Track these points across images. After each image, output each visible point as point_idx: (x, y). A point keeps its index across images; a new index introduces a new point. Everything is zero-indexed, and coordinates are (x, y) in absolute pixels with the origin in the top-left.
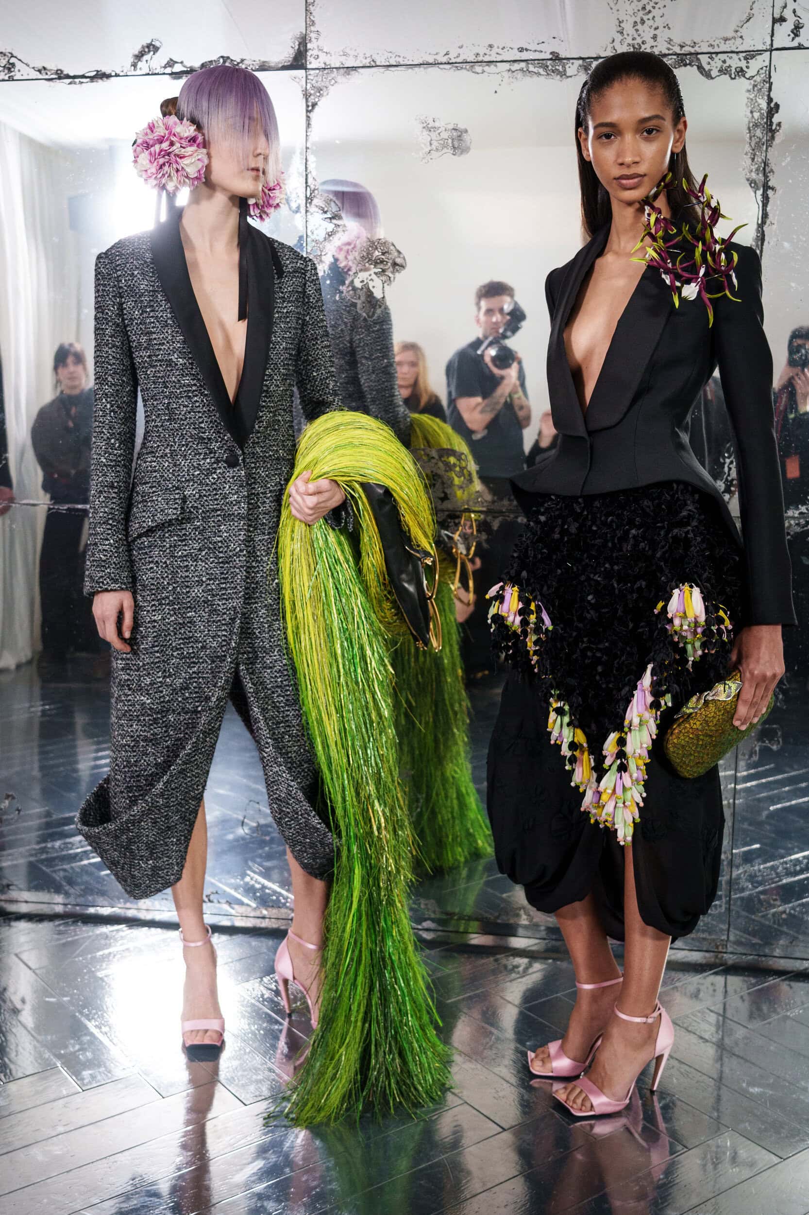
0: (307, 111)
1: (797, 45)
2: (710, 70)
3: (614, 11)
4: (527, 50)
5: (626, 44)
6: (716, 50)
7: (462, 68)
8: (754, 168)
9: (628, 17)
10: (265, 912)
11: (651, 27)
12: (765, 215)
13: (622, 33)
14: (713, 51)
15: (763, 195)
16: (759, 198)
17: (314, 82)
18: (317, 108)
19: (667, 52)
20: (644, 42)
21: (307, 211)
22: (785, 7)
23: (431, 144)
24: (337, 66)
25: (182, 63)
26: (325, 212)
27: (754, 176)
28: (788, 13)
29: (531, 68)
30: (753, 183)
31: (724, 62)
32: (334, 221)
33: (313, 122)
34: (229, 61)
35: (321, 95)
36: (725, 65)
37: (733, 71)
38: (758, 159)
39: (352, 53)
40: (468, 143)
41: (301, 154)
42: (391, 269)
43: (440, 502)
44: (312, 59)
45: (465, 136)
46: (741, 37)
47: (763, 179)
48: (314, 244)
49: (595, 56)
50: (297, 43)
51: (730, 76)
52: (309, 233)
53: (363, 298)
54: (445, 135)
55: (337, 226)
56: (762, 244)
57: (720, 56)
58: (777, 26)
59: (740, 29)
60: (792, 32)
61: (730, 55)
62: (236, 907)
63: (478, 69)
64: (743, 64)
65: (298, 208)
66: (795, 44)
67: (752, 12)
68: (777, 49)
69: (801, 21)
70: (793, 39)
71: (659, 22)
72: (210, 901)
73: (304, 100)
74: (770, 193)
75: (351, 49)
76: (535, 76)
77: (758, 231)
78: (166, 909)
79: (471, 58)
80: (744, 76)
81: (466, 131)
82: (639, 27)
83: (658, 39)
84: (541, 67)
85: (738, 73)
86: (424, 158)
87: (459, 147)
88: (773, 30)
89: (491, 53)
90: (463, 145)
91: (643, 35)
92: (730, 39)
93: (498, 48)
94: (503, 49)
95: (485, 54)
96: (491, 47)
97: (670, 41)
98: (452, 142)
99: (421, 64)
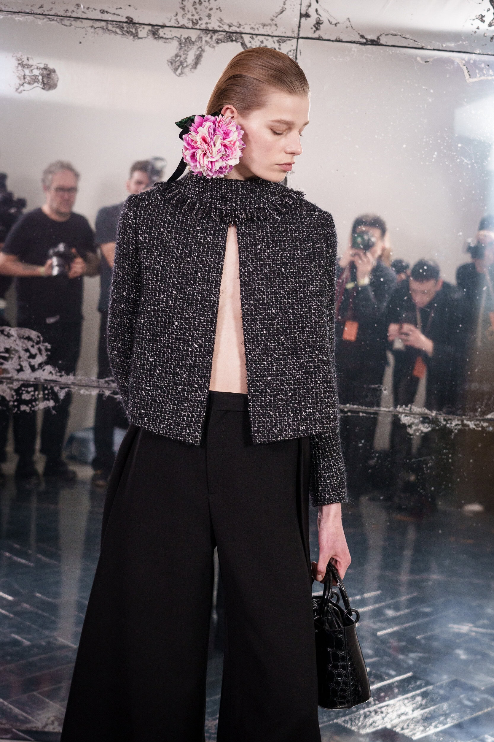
4: (107, 12)
5: (186, 19)
6: (256, 32)
7: (53, 20)
11: (207, 8)
13: (184, 9)
14: (253, 33)
19: (218, 29)
20: (200, 19)
22: (310, 6)
23: (24, 78)
28: (312, 11)
29: (110, 27)
31: (262, 42)
40: (56, 81)
43: (16, 373)
45: (53, 75)
46: (276, 25)
49: (161, 24)
54: (36, 72)
57: (259, 37)
58: (303, 19)
59: (276, 19)
60: (315, 26)
61: (267, 37)
63: (67, 22)
64: (276, 46)
66: (316, 35)
67: (285, 6)
68: (302, 38)
69: (321, 19)
70: (315, 32)
76: (113, 35)
79: (62, 13)
81: (54, 71)
82: (197, 6)
83: (212, 17)
84: (118, 27)
86: (17, 89)
87: (47, 84)
88: (300, 22)
89: (78, 10)
90: (52, 82)
91: (200, 12)
92: (267, 25)
93: (84, 7)
94: (88, 8)
95: (73, 11)
96: (78, 5)
97: (221, 21)
98: (42, 79)
99: (19, 12)
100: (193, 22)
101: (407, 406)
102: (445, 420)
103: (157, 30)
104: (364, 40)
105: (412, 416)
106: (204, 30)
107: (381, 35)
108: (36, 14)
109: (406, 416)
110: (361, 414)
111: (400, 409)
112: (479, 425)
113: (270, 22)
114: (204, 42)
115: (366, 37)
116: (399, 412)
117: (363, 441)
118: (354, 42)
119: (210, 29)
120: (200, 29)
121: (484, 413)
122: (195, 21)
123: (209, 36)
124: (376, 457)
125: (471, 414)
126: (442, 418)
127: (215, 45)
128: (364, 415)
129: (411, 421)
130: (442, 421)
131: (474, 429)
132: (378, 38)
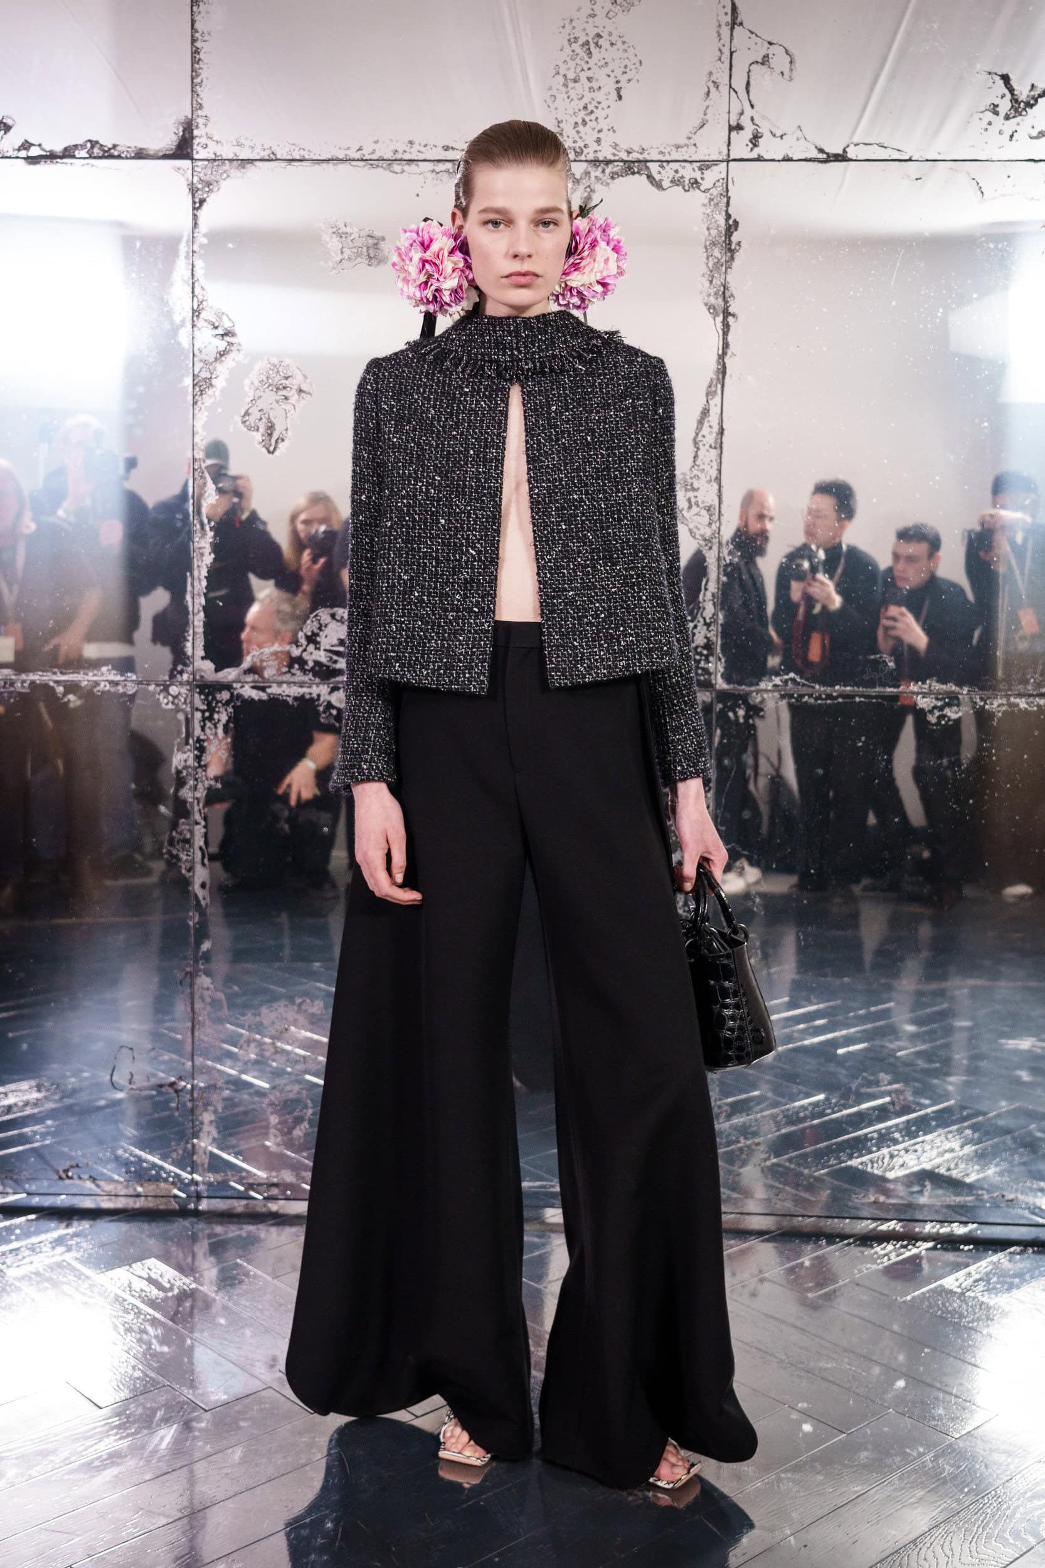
0: (194, 209)
1: (756, 156)
2: (661, 180)
3: (553, 106)
4: (453, 148)
6: (668, 158)
7: (378, 166)
8: (712, 291)
9: (568, 117)
10: (140, 1189)
11: (594, 129)
12: (726, 345)
14: (663, 159)
15: (723, 322)
16: (719, 325)
17: (202, 175)
18: (205, 205)
19: (613, 158)
20: (586, 146)
21: (193, 326)
22: (742, 114)
23: (342, 253)
24: (231, 156)
25: (40, 145)
26: (216, 328)
27: (712, 300)
28: (745, 121)
30: (711, 308)
31: (676, 171)
32: (227, 338)
33: (201, 221)
34: (98, 146)
35: (211, 191)
36: (677, 176)
37: (687, 182)
38: (717, 282)
39: (247, 143)
40: (386, 254)
41: (187, 258)
42: (296, 397)
44: (199, 149)
45: (382, 244)
46: (695, 145)
47: (722, 304)
48: (202, 364)
50: (181, 129)
51: (684, 188)
52: (196, 352)
53: (262, 430)
54: (359, 242)
55: (232, 344)
56: (724, 378)
57: (671, 164)
58: (734, 134)
59: (693, 136)
60: (751, 141)
61: (683, 164)
62: (102, 1183)
63: (397, 167)
64: (697, 175)
65: (183, 321)
66: (754, 155)
67: (706, 117)
68: (735, 160)
69: (759, 130)
70: (752, 150)
71: (603, 124)
72: (68, 1177)
73: (190, 196)
74: (730, 319)
75: (246, 139)
77: (719, 363)
78: (10, 1190)
79: (389, 155)
80: (699, 189)
81: (383, 239)
82: (580, 128)
83: (603, 142)
85: (692, 184)
86: (333, 268)
87: (375, 257)
88: (729, 138)
89: (412, 150)
90: (381, 254)
91: (584, 137)
92: (682, 147)
93: (420, 145)
94: (426, 146)
95: (405, 151)
96: (411, 143)
97: (615, 146)
98: (368, 251)
99: (329, 160)
100: (576, 152)
101: (924, 682)
102: (982, 699)
104: (825, 156)
105: (933, 696)
106: (592, 161)
107: (848, 146)
108: (354, 160)
109: (924, 697)
110: (857, 699)
111: (913, 687)
112: (1032, 702)
113: (687, 142)
114: (593, 178)
115: (827, 151)
116: (914, 693)
117: (863, 739)
118: (810, 160)
119: (601, 158)
120: (586, 161)
121: (1039, 685)
122: (578, 150)
123: (600, 169)
124: (883, 760)
125: (1021, 687)
126: (978, 697)
127: (609, 181)
128: (862, 699)
129: (932, 705)
130: (978, 700)
131: (1026, 709)
132: (845, 151)
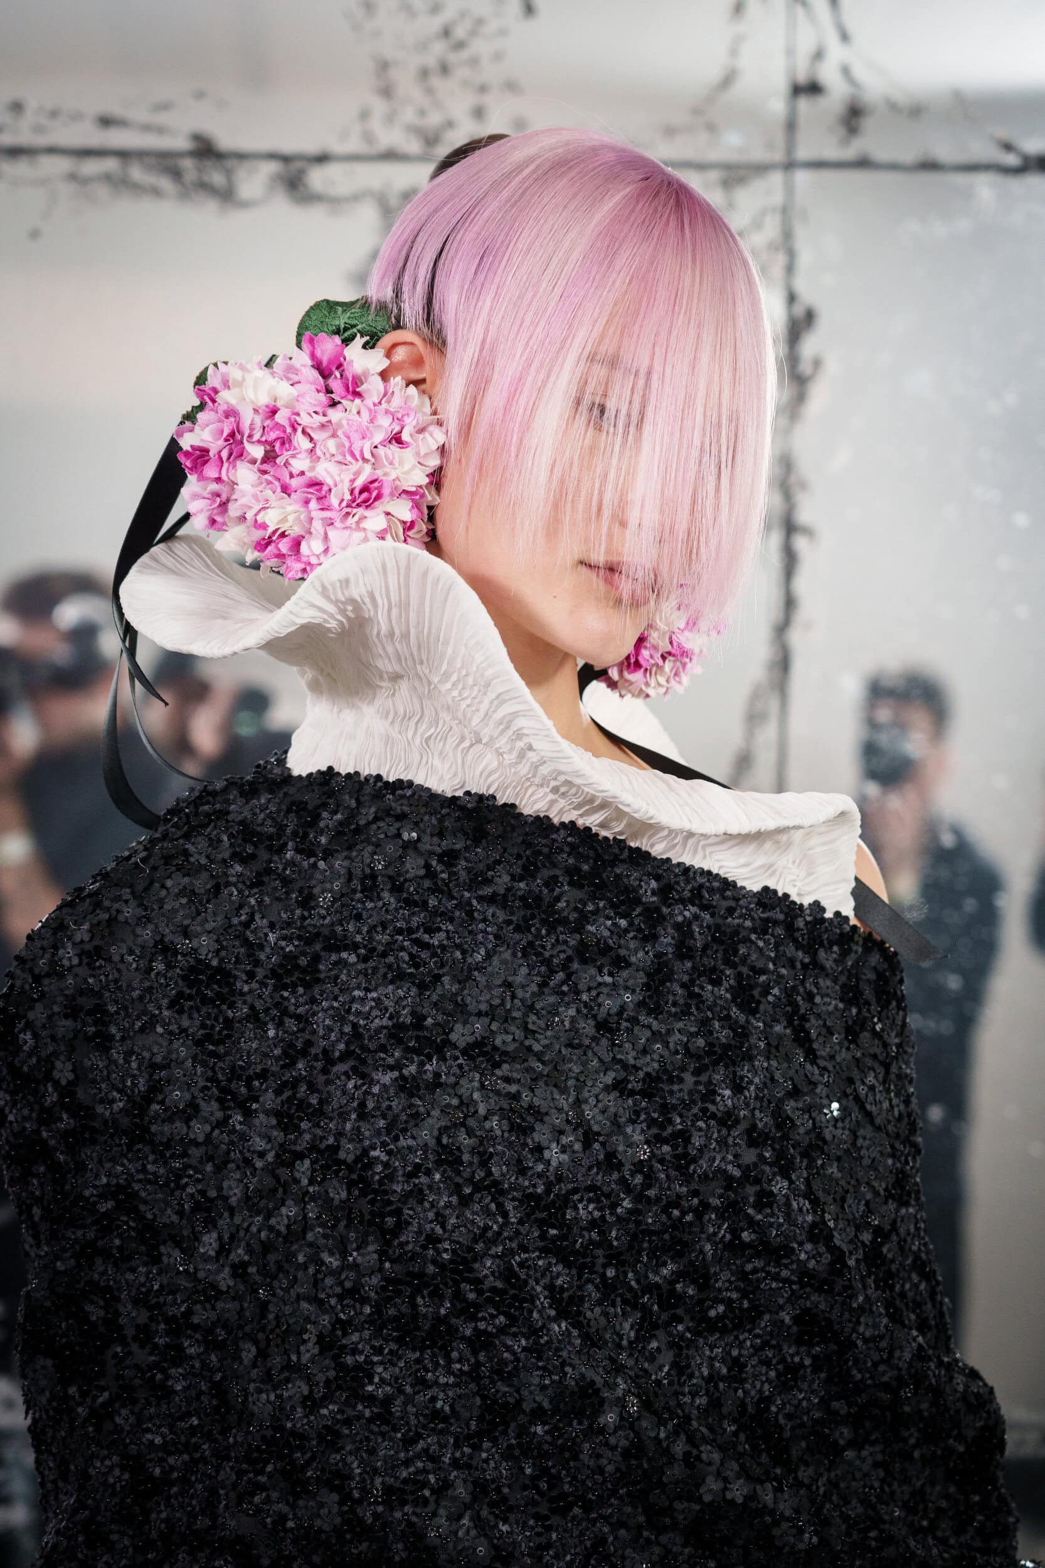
1: (855, 156)
4: (123, 124)
9: (405, 54)
12: (790, 603)
13: (388, 94)
15: (783, 547)
16: (775, 557)
22: (821, 55)
28: (829, 74)
29: (137, 173)
46: (711, 127)
47: (782, 504)
49: (314, 151)
56: (786, 680)
58: (802, 104)
59: (706, 106)
60: (843, 122)
66: (850, 153)
67: (737, 63)
68: (806, 164)
69: (863, 96)
70: (845, 140)
71: (490, 73)
74: (801, 543)
77: (774, 646)
82: (436, 82)
84: (164, 173)
88: (792, 114)
89: (18, 125)
93: (39, 113)
94: (55, 116)
96: (17, 107)
103: (301, 173)
104: (1015, 159)
113: (690, 119)
115: (1020, 147)
118: (983, 168)
